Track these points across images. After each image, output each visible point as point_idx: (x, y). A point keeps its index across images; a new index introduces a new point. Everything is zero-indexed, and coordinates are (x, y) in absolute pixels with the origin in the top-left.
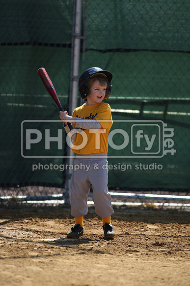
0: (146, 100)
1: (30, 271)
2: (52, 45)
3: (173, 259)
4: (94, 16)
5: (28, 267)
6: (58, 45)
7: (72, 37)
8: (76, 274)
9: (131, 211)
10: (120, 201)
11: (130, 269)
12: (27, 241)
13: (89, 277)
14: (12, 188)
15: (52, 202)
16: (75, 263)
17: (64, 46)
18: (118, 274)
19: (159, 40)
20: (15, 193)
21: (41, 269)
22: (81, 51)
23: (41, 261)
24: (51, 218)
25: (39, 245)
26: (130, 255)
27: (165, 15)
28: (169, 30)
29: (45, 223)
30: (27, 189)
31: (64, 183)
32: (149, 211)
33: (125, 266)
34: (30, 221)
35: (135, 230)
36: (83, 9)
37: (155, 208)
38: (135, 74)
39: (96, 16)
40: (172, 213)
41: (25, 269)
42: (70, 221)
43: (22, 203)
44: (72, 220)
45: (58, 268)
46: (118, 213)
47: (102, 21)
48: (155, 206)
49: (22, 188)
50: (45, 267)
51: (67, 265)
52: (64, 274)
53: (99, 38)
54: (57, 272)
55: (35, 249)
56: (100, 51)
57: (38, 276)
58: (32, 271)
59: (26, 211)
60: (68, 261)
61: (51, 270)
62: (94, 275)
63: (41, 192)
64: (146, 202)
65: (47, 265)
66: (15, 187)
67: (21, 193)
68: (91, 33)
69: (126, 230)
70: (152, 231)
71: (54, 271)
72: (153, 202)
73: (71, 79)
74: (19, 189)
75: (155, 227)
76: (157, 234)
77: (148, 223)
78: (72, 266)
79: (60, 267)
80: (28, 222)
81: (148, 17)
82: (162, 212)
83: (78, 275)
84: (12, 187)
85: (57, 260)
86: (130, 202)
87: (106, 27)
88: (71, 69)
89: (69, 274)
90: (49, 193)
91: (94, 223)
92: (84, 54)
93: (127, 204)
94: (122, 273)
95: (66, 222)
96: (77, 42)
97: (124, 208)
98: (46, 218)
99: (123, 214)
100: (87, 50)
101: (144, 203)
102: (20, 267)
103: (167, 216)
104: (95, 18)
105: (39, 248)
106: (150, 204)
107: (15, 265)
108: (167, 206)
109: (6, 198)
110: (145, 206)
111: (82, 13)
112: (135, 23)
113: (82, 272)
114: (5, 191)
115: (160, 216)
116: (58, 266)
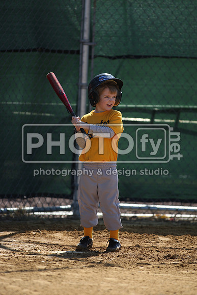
0: (157, 108)
1: (38, 285)
2: (60, 52)
3: (185, 272)
4: (103, 22)
5: (35, 281)
6: (66, 52)
7: (80, 43)
8: (85, 288)
9: (141, 223)
10: (131, 212)
11: (141, 282)
12: (35, 254)
13: (99, 291)
14: (19, 200)
15: (60, 213)
16: (84, 277)
17: (72, 52)
18: (129, 288)
19: (170, 46)
20: (22, 204)
21: (49, 283)
22: (90, 57)
23: (48, 274)
24: (59, 230)
25: (46, 258)
26: (141, 268)
27: (177, 21)
28: (180, 36)
29: (53, 235)
30: (34, 200)
31: (72, 193)
32: (160, 223)
33: (136, 279)
34: (38, 233)
35: (147, 242)
36: (92, 14)
37: (166, 219)
38: (145, 81)
39: (106, 21)
40: (185, 224)
41: (32, 283)
42: (79, 233)
43: (29, 215)
44: (81, 232)
45: (66, 282)
46: (129, 225)
47: (111, 27)
48: (167, 217)
49: (29, 199)
50: (53, 280)
51: (76, 279)
52: (73, 288)
53: (108, 44)
54: (65, 285)
55: (43, 262)
56: (110, 58)
57: (46, 290)
58: (40, 285)
59: (33, 223)
60: (77, 274)
61: (60, 283)
62: (104, 289)
63: (49, 204)
64: (157, 213)
65: (55, 278)
66: (22, 198)
67: (28, 204)
68: (100, 39)
69: (136, 242)
70: (163, 243)
71: (62, 285)
72: (165, 213)
73: (80, 87)
74: (26, 200)
75: (167, 239)
76: (169, 246)
77: (159, 235)
78: (81, 279)
79: (69, 281)
80: (35, 234)
81: (159, 22)
82: (174, 224)
83: (87, 288)
84: (18, 198)
85: (65, 273)
86: (141, 213)
87: (116, 33)
88: (79, 76)
89: (78, 288)
90: (57, 204)
91: (104, 235)
92: (93, 61)
93: (138, 215)
94: (133, 287)
95: (74, 234)
96: (86, 48)
97: (135, 219)
98: (54, 230)
99: (133, 226)
100: (95, 57)
101: (155, 215)
102: (27, 280)
103: (179, 228)
104: (104, 24)
105: (47, 261)
106: (162, 215)
107: (22, 279)
108: (178, 217)
109: (12, 209)
110: (156, 217)
111: (91, 18)
112: (145, 29)
113: (91, 286)
114: (12, 203)
115: (172, 228)
116: (66, 279)
